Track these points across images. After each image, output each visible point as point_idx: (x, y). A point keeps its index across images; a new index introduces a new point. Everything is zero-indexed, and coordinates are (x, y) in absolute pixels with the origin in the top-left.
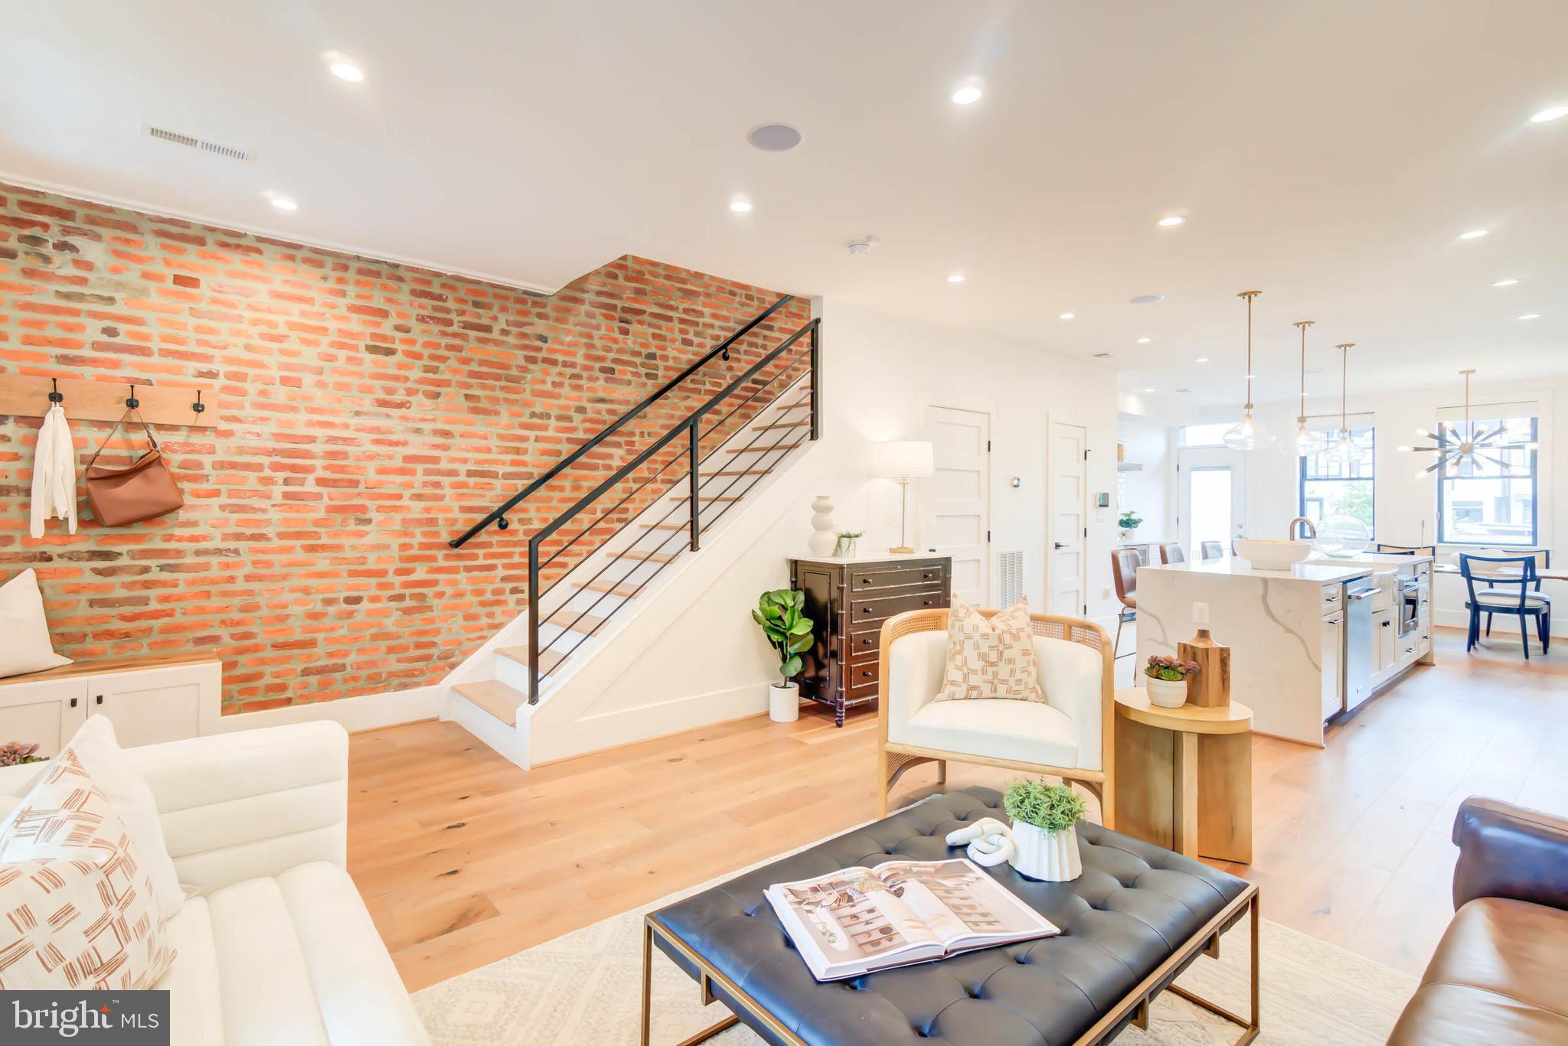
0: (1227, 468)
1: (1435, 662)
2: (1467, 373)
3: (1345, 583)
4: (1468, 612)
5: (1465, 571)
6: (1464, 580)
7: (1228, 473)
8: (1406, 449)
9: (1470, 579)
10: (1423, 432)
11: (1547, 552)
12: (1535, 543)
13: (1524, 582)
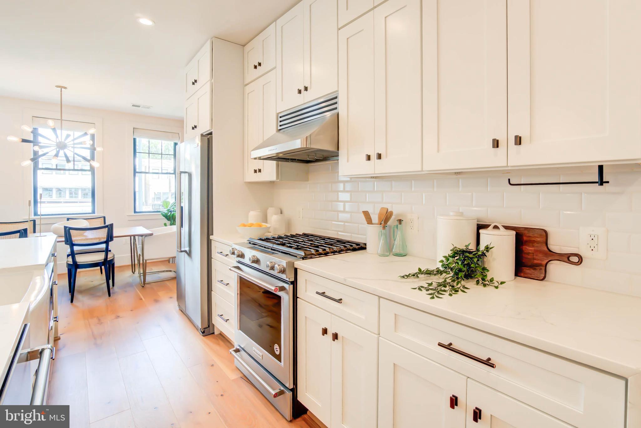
2: (61, 87)
5: (69, 241)
9: (71, 245)
10: (28, 129)
11: (104, 218)
12: (93, 212)
13: (107, 242)
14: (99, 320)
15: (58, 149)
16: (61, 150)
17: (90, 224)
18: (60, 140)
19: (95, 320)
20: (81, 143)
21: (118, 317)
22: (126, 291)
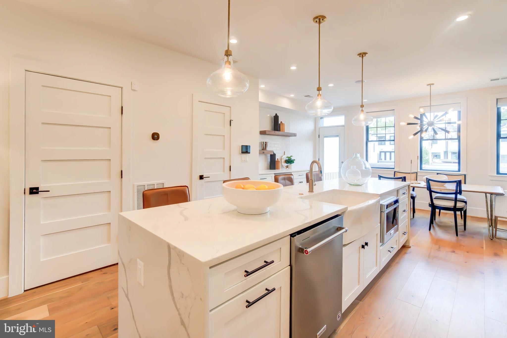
0: (337, 136)
1: (410, 245)
2: (430, 85)
3: (292, 235)
4: (430, 209)
5: (429, 188)
6: (428, 192)
7: (338, 138)
8: (403, 124)
9: (431, 192)
10: (412, 116)
11: (465, 175)
12: (459, 170)
13: (456, 194)
14: (439, 248)
15: (428, 126)
16: (429, 127)
17: (448, 178)
18: (429, 120)
19: (437, 247)
20: (441, 121)
21: (454, 252)
22: (473, 237)
